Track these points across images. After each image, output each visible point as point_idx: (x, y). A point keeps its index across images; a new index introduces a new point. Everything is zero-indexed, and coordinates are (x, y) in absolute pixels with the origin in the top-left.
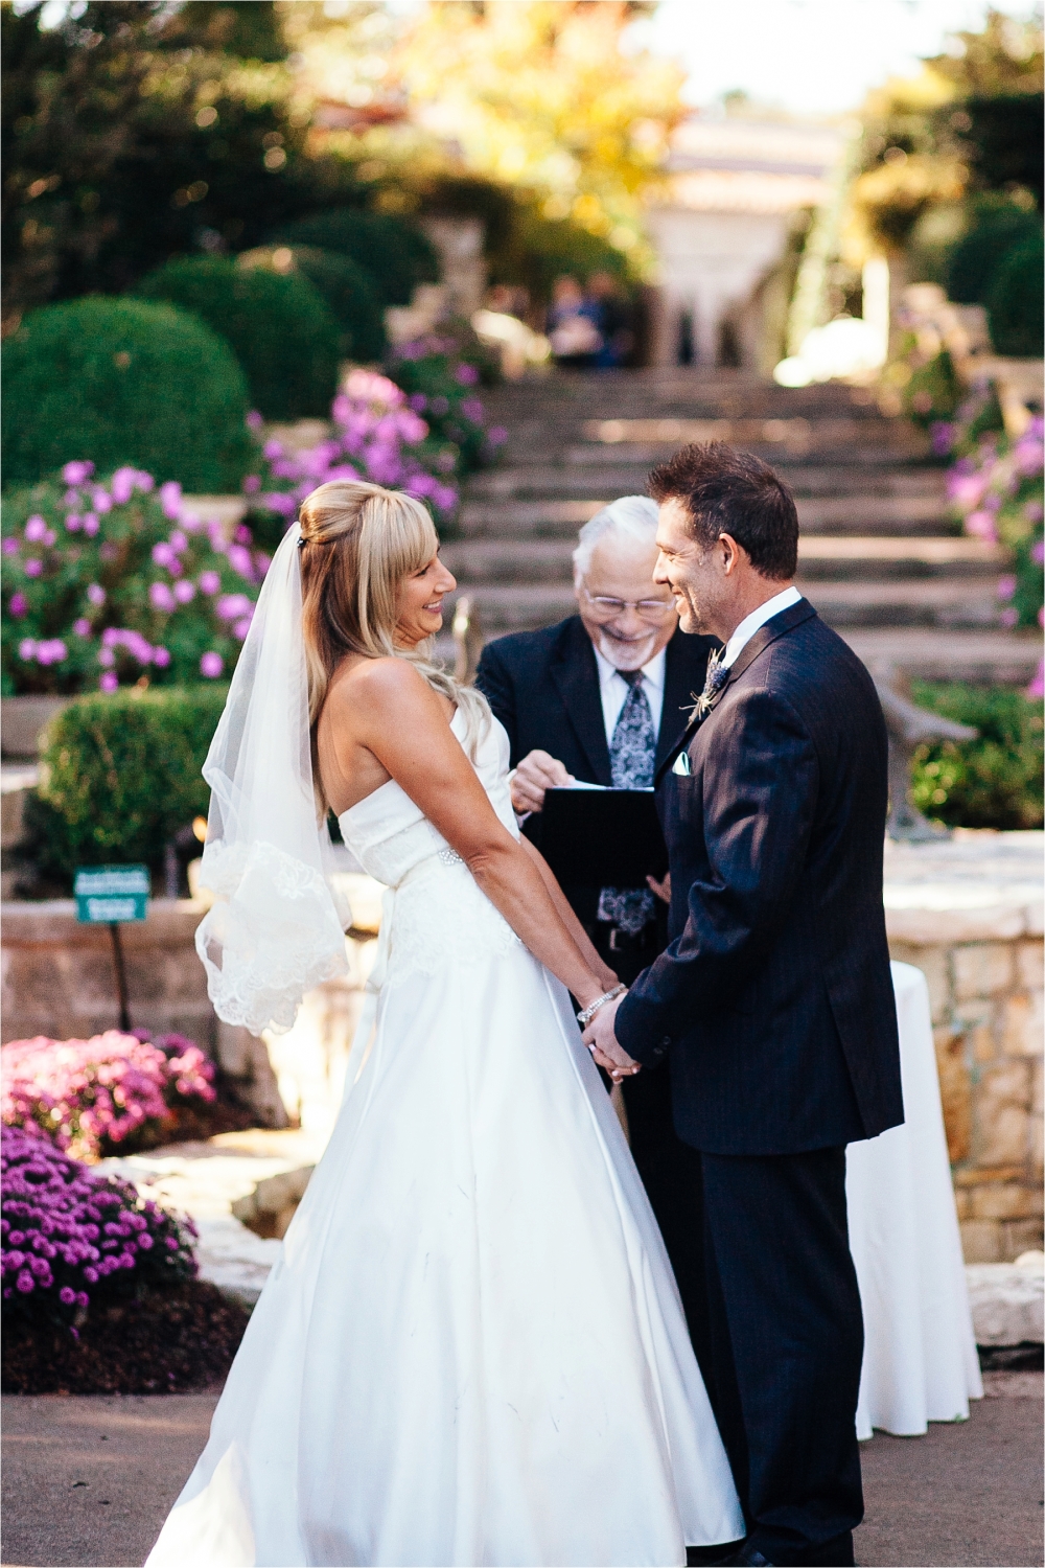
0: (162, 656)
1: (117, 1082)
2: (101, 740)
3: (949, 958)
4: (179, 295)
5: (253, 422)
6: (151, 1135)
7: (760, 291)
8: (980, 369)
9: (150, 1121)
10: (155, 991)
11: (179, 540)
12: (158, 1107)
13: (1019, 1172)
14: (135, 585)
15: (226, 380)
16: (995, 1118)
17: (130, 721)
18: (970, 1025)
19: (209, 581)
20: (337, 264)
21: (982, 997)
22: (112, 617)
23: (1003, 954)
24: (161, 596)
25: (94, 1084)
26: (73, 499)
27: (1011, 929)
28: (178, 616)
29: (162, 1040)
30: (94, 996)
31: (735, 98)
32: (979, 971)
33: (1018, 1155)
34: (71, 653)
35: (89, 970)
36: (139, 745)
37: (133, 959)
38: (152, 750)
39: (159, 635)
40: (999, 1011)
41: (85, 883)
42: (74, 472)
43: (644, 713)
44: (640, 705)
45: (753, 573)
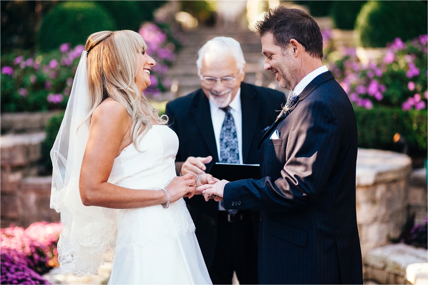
43: (232, 123)
44: (230, 120)
45: (307, 55)
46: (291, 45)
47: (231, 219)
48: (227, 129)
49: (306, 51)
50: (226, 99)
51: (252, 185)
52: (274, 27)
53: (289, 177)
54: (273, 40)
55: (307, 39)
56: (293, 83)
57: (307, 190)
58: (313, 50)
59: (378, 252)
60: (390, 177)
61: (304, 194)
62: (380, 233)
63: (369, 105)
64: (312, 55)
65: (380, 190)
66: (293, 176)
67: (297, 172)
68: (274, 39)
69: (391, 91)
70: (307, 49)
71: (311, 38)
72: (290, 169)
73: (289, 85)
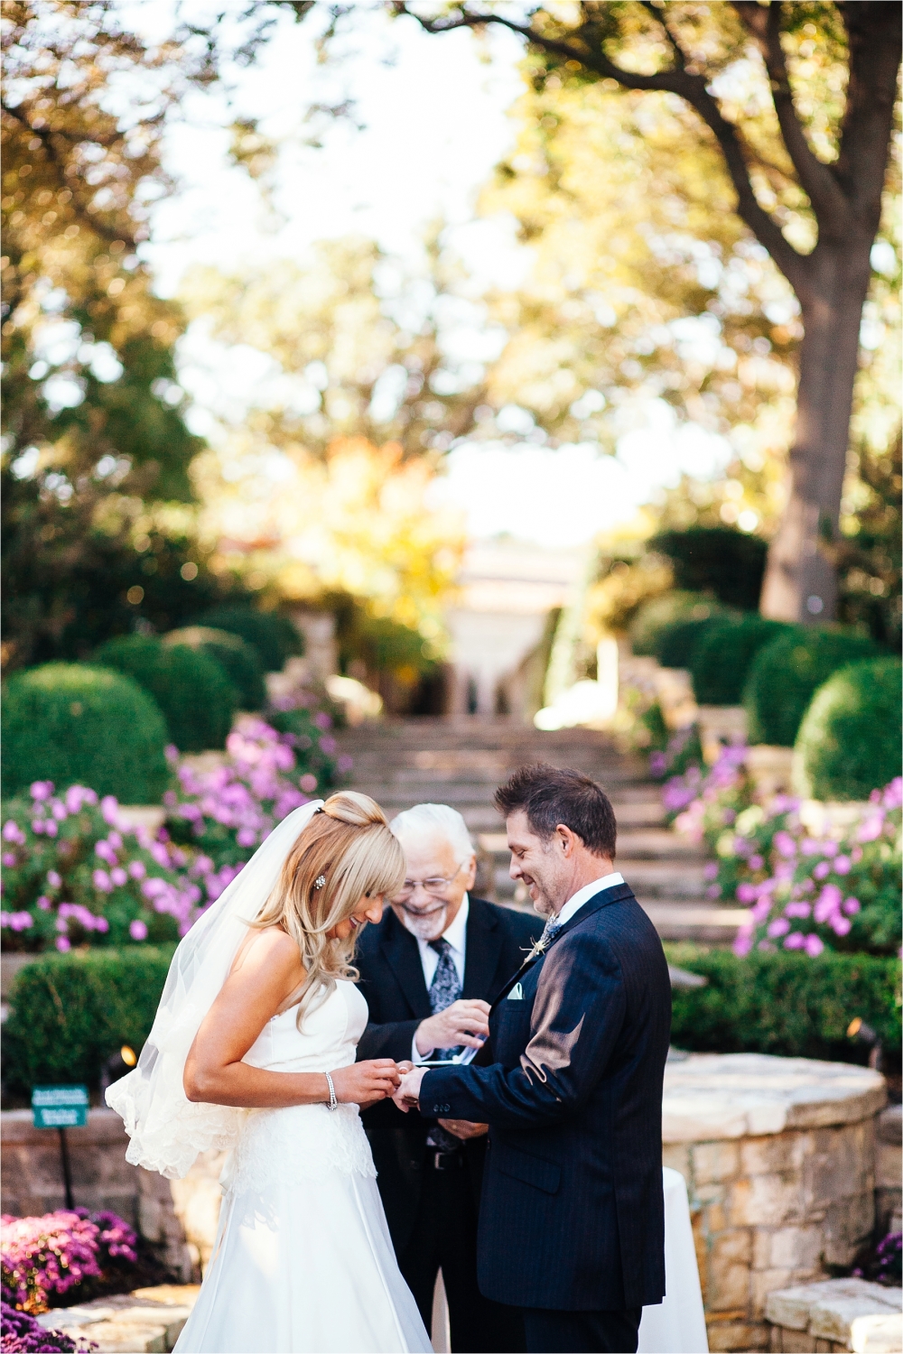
0: (101, 924)
1: (63, 1249)
2: (53, 989)
3: (690, 1153)
4: (118, 664)
5: (171, 754)
6: (87, 1289)
7: (525, 665)
8: (683, 714)
9: (86, 1278)
10: (92, 1178)
11: (116, 839)
12: (92, 1268)
13: (742, 1314)
14: (83, 872)
15: (151, 723)
16: (725, 1274)
17: (74, 975)
18: (706, 1203)
19: (137, 869)
20: (231, 642)
21: (715, 1182)
22: (66, 896)
23: (731, 1148)
24: (102, 880)
25: (45, 1251)
26: (39, 810)
27: (737, 1131)
28: (113, 896)
29: (96, 1216)
30: (47, 1181)
31: (502, 538)
32: (713, 1163)
33: (742, 1301)
34: (36, 923)
35: (43, 1163)
36: (80, 992)
37: (75, 1153)
38: (91, 995)
39: (101, 909)
40: (727, 1193)
41: (41, 1097)
42: (39, 790)
43: (453, 975)
44: (448, 969)
45: (586, 854)
46: (557, 834)
47: (440, 1164)
48: (442, 987)
49: (584, 846)
50: (437, 922)
51: (470, 1077)
52: (529, 802)
53: (532, 1067)
54: (526, 825)
55: (587, 826)
56: (558, 903)
57: (561, 1092)
58: (597, 846)
59: (796, 1293)
60: (827, 1116)
61: (558, 1099)
62: (801, 1249)
63: (816, 947)
64: (595, 853)
65: (803, 1147)
66: (538, 1064)
67: (547, 1060)
68: (528, 824)
69: (872, 913)
70: (587, 843)
71: (594, 823)
72: (534, 1054)
73: (551, 906)
